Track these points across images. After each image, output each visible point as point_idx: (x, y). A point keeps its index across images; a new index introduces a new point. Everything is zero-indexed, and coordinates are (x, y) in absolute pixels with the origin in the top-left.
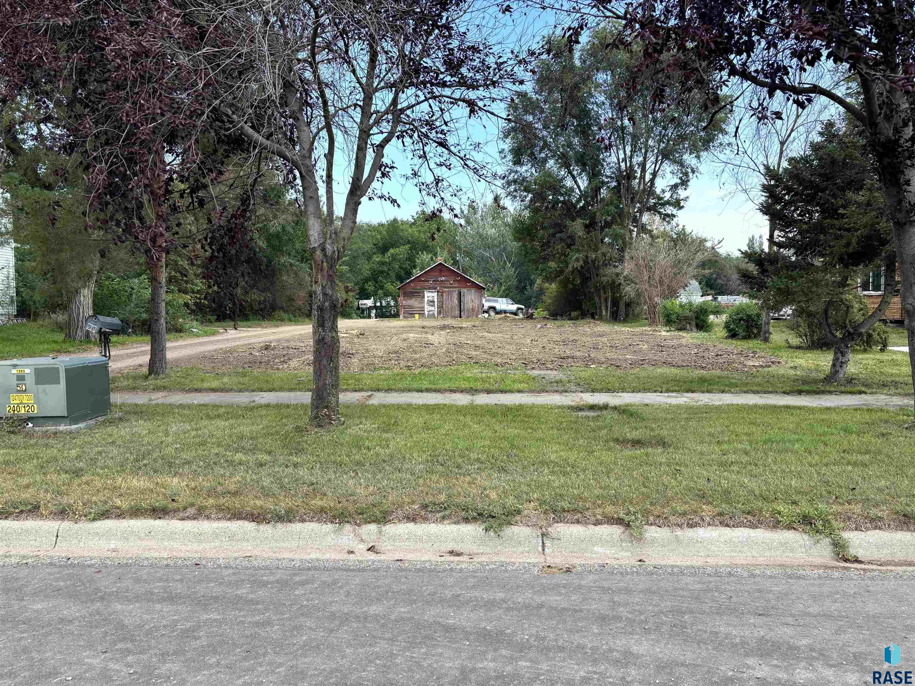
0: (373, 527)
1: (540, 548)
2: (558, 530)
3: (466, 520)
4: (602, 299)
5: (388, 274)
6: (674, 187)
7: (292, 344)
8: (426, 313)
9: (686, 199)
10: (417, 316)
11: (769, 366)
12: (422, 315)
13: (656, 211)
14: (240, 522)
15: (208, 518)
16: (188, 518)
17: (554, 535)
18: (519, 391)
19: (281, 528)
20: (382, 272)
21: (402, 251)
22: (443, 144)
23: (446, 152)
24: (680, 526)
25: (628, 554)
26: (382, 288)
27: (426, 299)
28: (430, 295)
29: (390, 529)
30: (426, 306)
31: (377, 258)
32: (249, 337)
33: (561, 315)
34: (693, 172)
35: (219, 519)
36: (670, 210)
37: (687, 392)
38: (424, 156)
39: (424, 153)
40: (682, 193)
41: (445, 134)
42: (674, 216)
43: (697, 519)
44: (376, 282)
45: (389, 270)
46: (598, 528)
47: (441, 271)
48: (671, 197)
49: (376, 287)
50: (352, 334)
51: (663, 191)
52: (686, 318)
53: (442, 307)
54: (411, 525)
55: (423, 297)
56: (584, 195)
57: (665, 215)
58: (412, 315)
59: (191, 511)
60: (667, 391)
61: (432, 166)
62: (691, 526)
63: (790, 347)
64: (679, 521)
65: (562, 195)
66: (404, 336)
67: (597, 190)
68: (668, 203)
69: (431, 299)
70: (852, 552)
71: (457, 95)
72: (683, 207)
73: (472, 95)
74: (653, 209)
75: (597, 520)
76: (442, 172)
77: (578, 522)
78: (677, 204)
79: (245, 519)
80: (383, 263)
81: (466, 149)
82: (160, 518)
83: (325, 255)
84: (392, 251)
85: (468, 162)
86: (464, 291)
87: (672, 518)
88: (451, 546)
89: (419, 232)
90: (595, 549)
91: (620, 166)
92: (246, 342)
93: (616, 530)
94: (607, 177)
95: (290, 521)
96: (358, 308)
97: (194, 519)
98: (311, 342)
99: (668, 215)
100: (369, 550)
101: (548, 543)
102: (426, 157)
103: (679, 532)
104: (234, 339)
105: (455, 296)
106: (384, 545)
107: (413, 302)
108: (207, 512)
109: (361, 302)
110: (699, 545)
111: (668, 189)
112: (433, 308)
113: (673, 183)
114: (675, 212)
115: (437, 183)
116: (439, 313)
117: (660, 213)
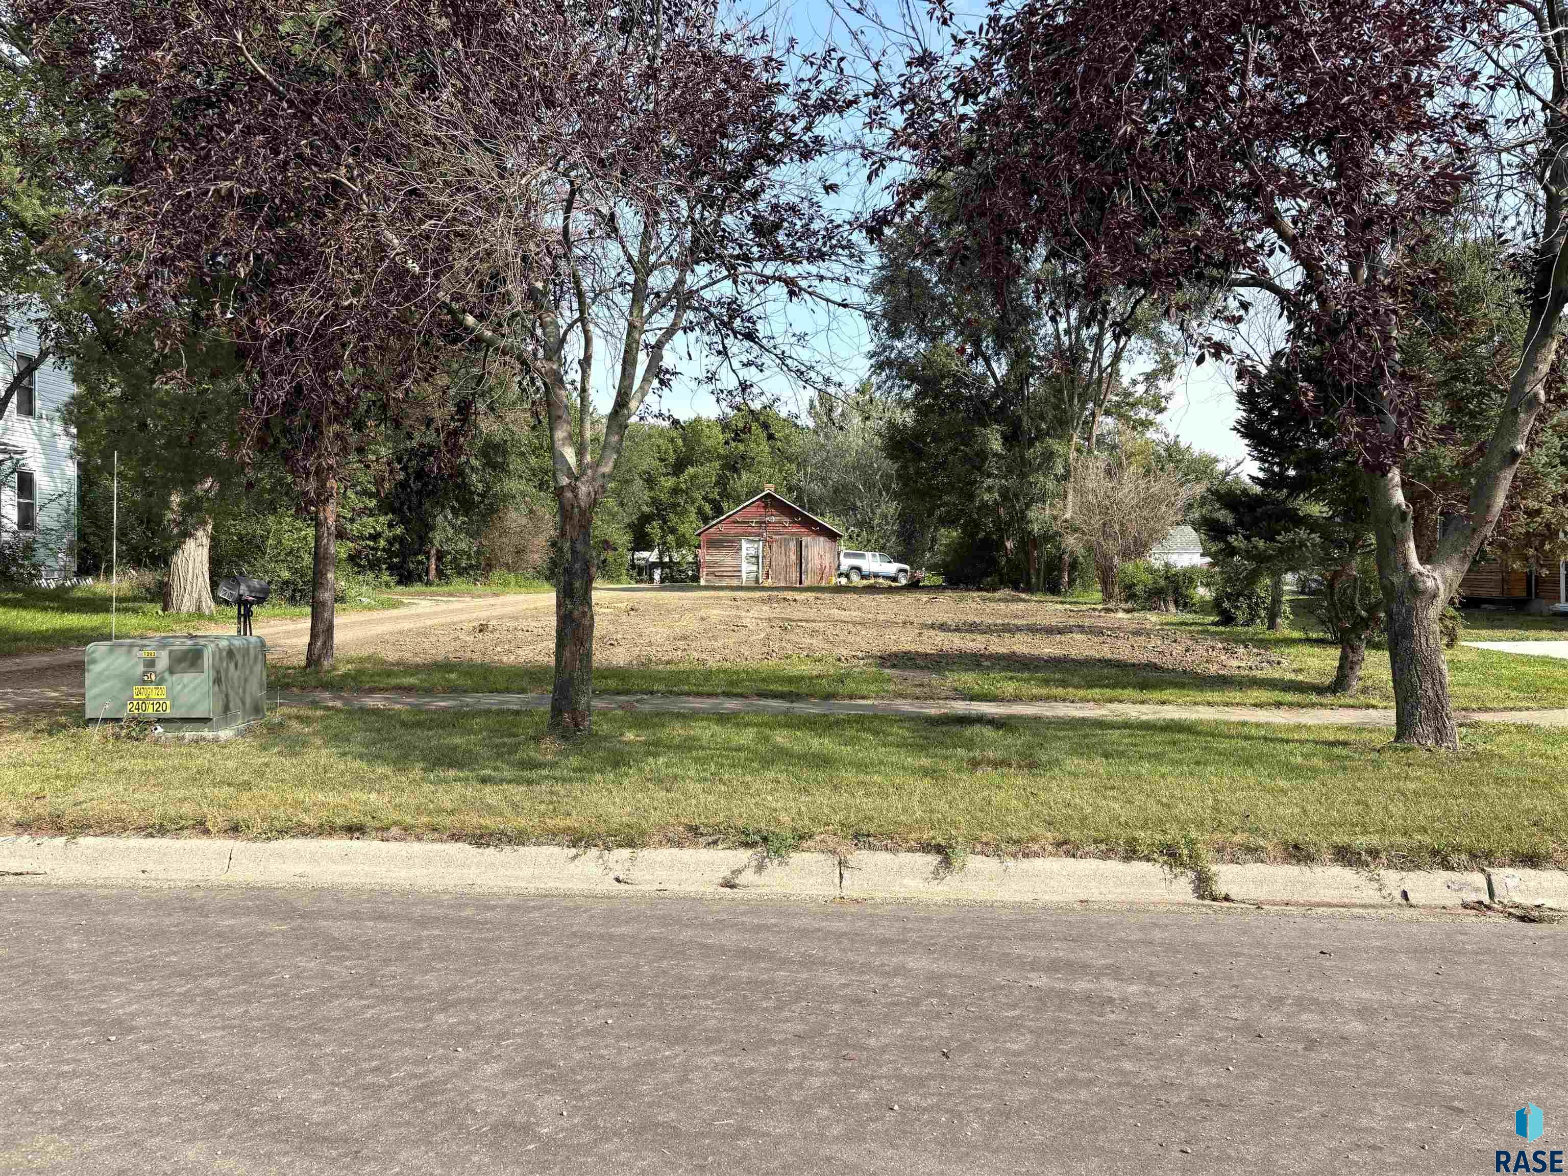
1: (837, 880)
2: (861, 858)
3: (743, 846)
5: (684, 509)
6: (1151, 378)
7: (523, 624)
8: (744, 575)
9: (1170, 396)
12: (736, 578)
13: (1120, 414)
17: (855, 865)
18: (863, 697)
20: (674, 505)
21: (708, 471)
22: (750, 336)
23: (756, 347)
24: (1013, 855)
26: (673, 531)
27: (744, 552)
30: (744, 564)
31: (666, 483)
32: (451, 611)
33: (965, 583)
36: (1143, 413)
38: (723, 352)
39: (725, 347)
41: (754, 323)
42: (1151, 422)
44: (665, 522)
47: (769, 506)
48: (1146, 392)
49: (663, 530)
50: (619, 609)
52: (1158, 591)
53: (771, 566)
55: (740, 549)
56: (1001, 389)
57: (1135, 421)
58: (721, 578)
59: (396, 832)
61: (736, 365)
62: (1026, 855)
65: (967, 386)
66: (702, 613)
67: (1023, 381)
68: (1141, 401)
69: (752, 552)
70: (1221, 888)
71: (769, 270)
72: (1164, 409)
73: (791, 270)
74: (1115, 412)
75: (908, 847)
76: (750, 374)
77: (886, 849)
78: (1156, 404)
80: (676, 491)
81: (784, 343)
84: (691, 470)
85: (789, 362)
86: (807, 540)
87: (1004, 847)
90: (905, 881)
91: (1060, 342)
92: (448, 620)
94: (1040, 359)
95: (523, 844)
96: (633, 566)
98: (553, 621)
99: (1140, 422)
101: (846, 874)
102: (726, 354)
104: (428, 616)
105: (792, 545)
107: (722, 557)
109: (638, 555)
110: (1035, 879)
112: (755, 568)
113: (1148, 370)
115: (744, 390)
116: (766, 575)
117: (1127, 418)
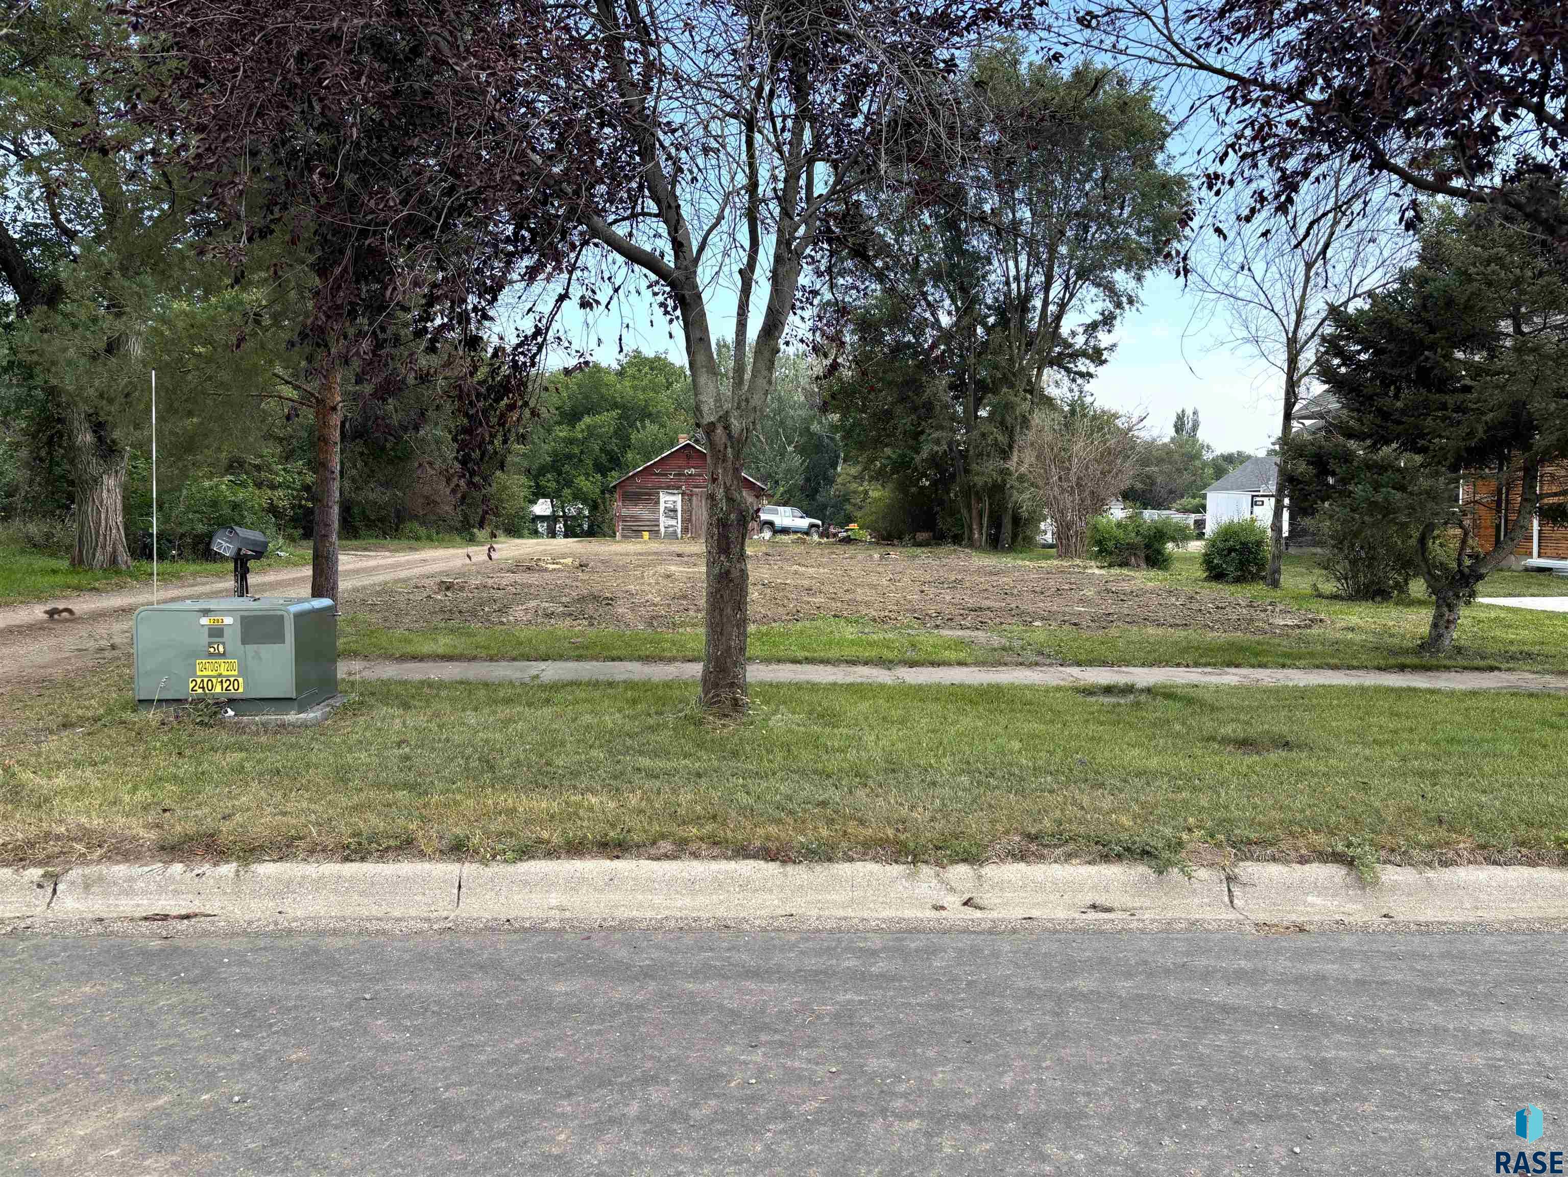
0: (962, 869)
1: (1226, 899)
2: (1250, 870)
3: (1106, 858)
4: (974, 513)
5: (581, 461)
6: (1092, 328)
8: (662, 530)
9: (1112, 348)
10: (646, 535)
11: (1310, 627)
12: (654, 533)
13: (1060, 366)
14: (751, 863)
15: (696, 855)
16: (666, 857)
17: (1244, 879)
18: (961, 663)
19: (821, 872)
20: (569, 457)
21: (606, 420)
24: (1429, 864)
25: (1360, 907)
26: (569, 483)
27: (662, 506)
28: (667, 499)
29: (989, 870)
30: (662, 519)
31: (562, 432)
33: (900, 538)
34: (1131, 302)
35: (714, 858)
36: (1083, 365)
37: (1228, 666)
40: (1104, 338)
42: (1090, 375)
43: (1451, 854)
44: (560, 473)
45: (582, 452)
46: (1307, 867)
47: (688, 457)
48: (1086, 343)
49: (558, 482)
50: (566, 565)
51: (1073, 334)
52: (1131, 547)
53: (690, 520)
54: (1022, 866)
55: (658, 502)
56: (945, 336)
57: (1076, 373)
58: (638, 533)
59: (666, 846)
60: (1197, 665)
62: (1445, 864)
63: (1320, 596)
64: (1427, 856)
68: (1084, 354)
69: (670, 505)
72: (1105, 361)
74: (1058, 362)
75: (1302, 856)
77: (1274, 859)
78: (1097, 357)
79: (755, 857)
80: (571, 441)
82: (618, 857)
83: (730, 436)
84: (587, 420)
87: (1415, 853)
88: (1089, 899)
89: (635, 388)
91: (1010, 291)
93: (1334, 873)
95: (830, 860)
97: (676, 858)
99: (1082, 375)
100: (965, 904)
101: (1237, 891)
103: (1431, 874)
106: (986, 898)
107: (640, 511)
108: (693, 847)
110: (1460, 892)
111: (1081, 330)
112: (673, 522)
113: (1089, 321)
114: (1092, 369)
116: (685, 530)
117: (1068, 370)
